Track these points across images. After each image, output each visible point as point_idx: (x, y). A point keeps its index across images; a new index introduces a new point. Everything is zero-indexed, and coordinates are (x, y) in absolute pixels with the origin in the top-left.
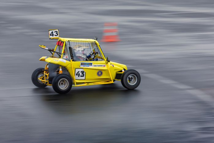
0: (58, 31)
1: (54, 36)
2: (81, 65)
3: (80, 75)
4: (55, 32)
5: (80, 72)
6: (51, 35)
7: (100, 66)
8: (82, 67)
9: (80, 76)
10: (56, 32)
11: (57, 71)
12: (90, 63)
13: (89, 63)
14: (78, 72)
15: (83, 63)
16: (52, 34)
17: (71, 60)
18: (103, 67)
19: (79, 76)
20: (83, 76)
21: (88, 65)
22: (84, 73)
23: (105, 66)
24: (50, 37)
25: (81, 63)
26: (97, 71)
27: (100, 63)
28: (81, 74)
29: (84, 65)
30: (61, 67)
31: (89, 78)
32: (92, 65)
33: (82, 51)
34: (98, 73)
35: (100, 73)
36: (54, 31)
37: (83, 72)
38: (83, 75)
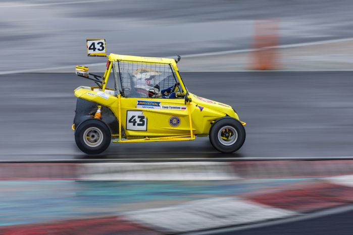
0: (104, 43)
1: (97, 50)
2: (139, 104)
3: (136, 122)
4: (98, 43)
5: (136, 118)
6: (90, 49)
7: (175, 108)
8: (140, 108)
9: (136, 124)
10: (100, 44)
11: (91, 112)
12: (156, 102)
13: (153, 102)
14: (133, 117)
15: (142, 102)
16: (92, 47)
17: (119, 96)
18: (181, 109)
19: (134, 125)
20: (143, 125)
21: (151, 105)
22: (145, 120)
23: (185, 108)
24: (89, 53)
25: (139, 102)
26: (169, 117)
27: (176, 103)
28: (138, 121)
29: (145, 105)
30: (100, 106)
31: (154, 128)
32: (159, 106)
33: (146, 79)
34: (171, 121)
35: (175, 120)
36: (96, 42)
37: (142, 118)
38: (141, 123)
